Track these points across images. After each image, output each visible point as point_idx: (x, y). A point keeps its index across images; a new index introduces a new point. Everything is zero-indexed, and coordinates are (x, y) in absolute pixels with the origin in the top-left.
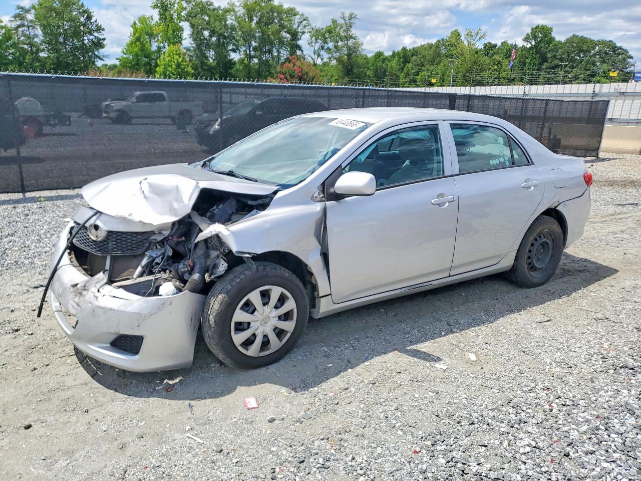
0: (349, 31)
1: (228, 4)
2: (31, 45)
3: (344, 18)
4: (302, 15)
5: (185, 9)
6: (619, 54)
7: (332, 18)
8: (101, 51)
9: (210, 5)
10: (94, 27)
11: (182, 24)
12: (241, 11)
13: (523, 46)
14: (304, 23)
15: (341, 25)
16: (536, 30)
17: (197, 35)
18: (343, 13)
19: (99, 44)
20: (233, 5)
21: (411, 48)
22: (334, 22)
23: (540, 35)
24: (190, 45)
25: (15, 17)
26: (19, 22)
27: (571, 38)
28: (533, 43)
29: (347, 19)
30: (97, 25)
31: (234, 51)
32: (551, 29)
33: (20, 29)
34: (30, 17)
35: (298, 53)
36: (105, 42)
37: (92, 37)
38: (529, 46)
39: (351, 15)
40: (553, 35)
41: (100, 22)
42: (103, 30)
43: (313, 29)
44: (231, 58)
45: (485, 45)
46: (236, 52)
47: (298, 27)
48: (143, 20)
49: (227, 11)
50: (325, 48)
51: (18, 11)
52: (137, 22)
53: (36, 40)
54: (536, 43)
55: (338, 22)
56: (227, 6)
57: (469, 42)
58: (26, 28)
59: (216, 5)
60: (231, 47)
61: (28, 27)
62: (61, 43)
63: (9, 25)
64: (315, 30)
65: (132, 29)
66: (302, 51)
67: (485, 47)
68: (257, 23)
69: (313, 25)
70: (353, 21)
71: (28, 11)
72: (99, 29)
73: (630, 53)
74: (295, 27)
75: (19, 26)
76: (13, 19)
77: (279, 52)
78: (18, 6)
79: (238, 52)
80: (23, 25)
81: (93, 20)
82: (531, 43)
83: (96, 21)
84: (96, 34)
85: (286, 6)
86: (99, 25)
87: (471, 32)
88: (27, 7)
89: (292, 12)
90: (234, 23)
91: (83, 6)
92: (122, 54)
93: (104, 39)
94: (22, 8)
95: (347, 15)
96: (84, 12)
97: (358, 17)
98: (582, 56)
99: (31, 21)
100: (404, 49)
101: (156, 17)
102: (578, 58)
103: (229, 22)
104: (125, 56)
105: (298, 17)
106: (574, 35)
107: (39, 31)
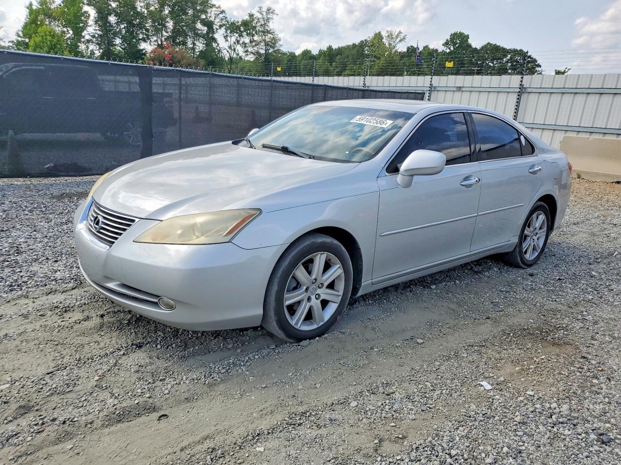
0: (267, 25)
6: (529, 62)
7: (249, 12)
13: (443, 51)
14: (221, 16)
16: (455, 36)
18: (260, 8)
21: (337, 47)
22: (251, 16)
23: (458, 41)
24: (94, 32)
27: (485, 45)
28: (452, 49)
31: (144, 40)
32: (468, 36)
35: (214, 45)
38: (448, 51)
39: (269, 10)
40: (470, 41)
43: (228, 22)
44: (141, 48)
45: (408, 49)
46: (147, 42)
50: (241, 42)
54: (454, 48)
55: (255, 16)
57: (390, 44)
60: (141, 36)
64: (230, 23)
66: (218, 44)
67: (408, 51)
70: (271, 17)
73: (538, 62)
74: (212, 19)
77: (194, 44)
79: (149, 42)
82: (450, 49)
87: (392, 35)
90: (143, 10)
92: (16, 37)
95: (264, 9)
97: (275, 12)
98: (495, 63)
100: (330, 48)
102: (492, 65)
104: (20, 39)
105: (214, 9)
106: (489, 43)
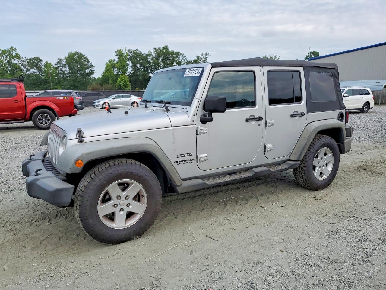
1: (149, 52)
2: (64, 74)
3: (203, 55)
4: (183, 55)
5: (130, 55)
8: (93, 75)
9: (140, 53)
10: (90, 66)
11: (128, 62)
12: (154, 55)
15: (201, 58)
17: (134, 66)
19: (92, 73)
20: (150, 52)
26: (59, 65)
29: (204, 55)
30: (91, 65)
33: (59, 68)
34: (64, 63)
36: (94, 72)
37: (89, 70)
41: (93, 64)
42: (94, 67)
47: (181, 60)
48: (111, 61)
49: (148, 55)
51: (58, 61)
52: (108, 62)
53: (66, 72)
56: (148, 53)
58: (62, 67)
59: (143, 53)
61: (63, 67)
62: (76, 73)
63: (55, 66)
65: (106, 66)
68: (162, 60)
69: (187, 60)
71: (63, 60)
72: (92, 66)
75: (58, 67)
76: (56, 64)
78: (59, 58)
81: (90, 63)
83: (91, 63)
84: (91, 69)
85: (175, 51)
88: (63, 59)
89: (177, 54)
91: (86, 57)
93: (94, 71)
94: (60, 59)
96: (86, 60)
99: (64, 65)
101: (117, 59)
103: (149, 60)
107: (67, 69)
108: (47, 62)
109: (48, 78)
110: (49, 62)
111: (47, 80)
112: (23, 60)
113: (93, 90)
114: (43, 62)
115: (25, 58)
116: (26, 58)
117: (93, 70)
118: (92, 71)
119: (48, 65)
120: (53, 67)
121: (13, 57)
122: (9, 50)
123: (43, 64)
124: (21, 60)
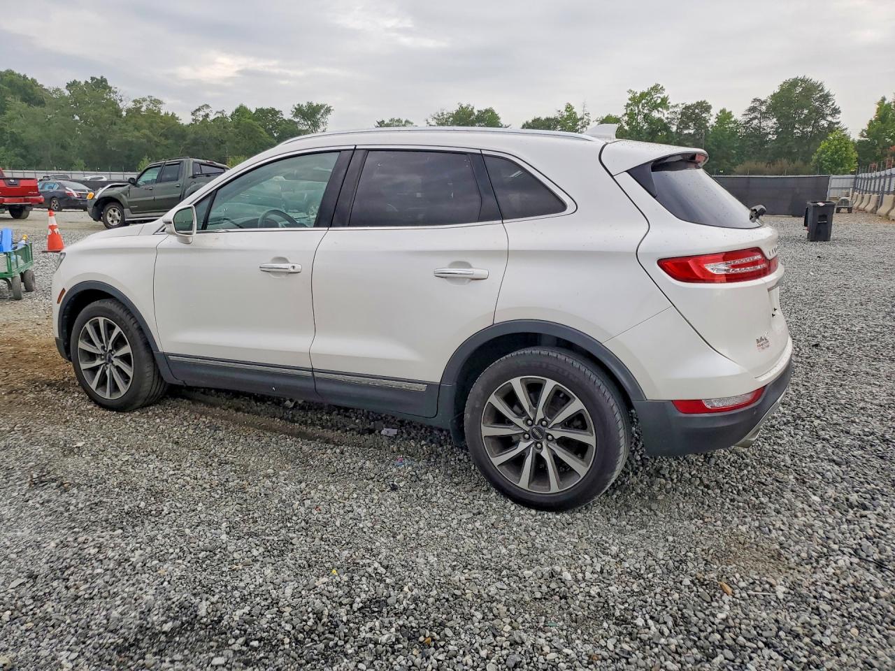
10: (829, 111)
25: (750, 110)
26: (753, 116)
30: (833, 109)
34: (764, 108)
36: (838, 126)
37: (823, 122)
41: (837, 105)
42: (840, 112)
51: (752, 105)
63: (740, 119)
65: (878, 106)
71: (762, 103)
72: (836, 111)
75: (750, 120)
76: (746, 113)
78: (755, 99)
80: (755, 118)
81: (830, 103)
83: (833, 104)
84: (829, 118)
86: (837, 107)
88: (763, 99)
91: (822, 90)
94: (759, 100)
96: (822, 96)
108: (723, 111)
109: (714, 148)
110: (728, 111)
111: (713, 150)
112: (676, 110)
113: (721, 174)
114: (715, 111)
115: (681, 106)
116: (684, 106)
117: (838, 121)
118: (831, 123)
119: (725, 116)
120: (735, 122)
121: (655, 107)
122: (648, 93)
123: (715, 116)
124: (671, 110)
